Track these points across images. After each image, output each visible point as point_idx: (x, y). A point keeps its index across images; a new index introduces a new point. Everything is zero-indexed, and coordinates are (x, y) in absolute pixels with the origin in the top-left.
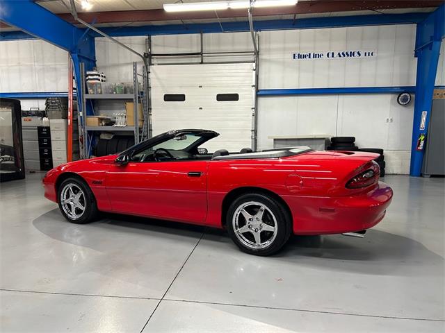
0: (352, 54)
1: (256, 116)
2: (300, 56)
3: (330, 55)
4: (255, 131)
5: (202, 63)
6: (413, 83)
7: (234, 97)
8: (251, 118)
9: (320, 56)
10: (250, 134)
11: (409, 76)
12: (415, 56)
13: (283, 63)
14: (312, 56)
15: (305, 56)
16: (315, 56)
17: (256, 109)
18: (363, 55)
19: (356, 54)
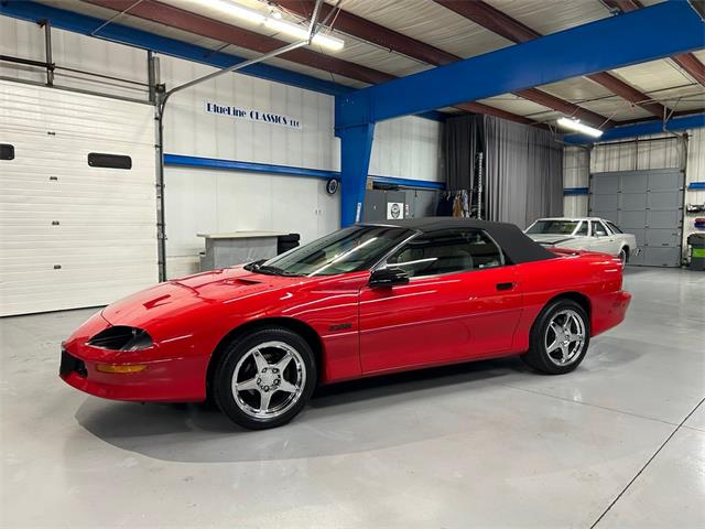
0: (277, 120)
1: (162, 198)
2: (216, 109)
3: (254, 116)
4: (161, 225)
5: (50, 85)
6: (338, 168)
7: (124, 162)
8: (154, 204)
9: (242, 114)
10: (155, 230)
11: (330, 159)
12: (336, 136)
13: (194, 115)
14: (232, 112)
15: (222, 111)
16: (235, 113)
17: (161, 186)
18: (289, 123)
19: (282, 120)
